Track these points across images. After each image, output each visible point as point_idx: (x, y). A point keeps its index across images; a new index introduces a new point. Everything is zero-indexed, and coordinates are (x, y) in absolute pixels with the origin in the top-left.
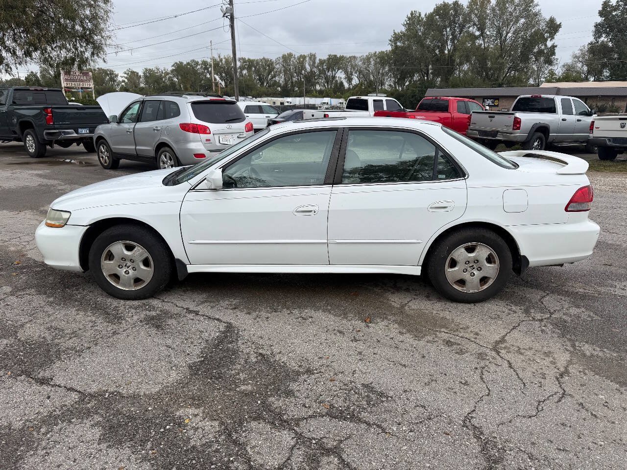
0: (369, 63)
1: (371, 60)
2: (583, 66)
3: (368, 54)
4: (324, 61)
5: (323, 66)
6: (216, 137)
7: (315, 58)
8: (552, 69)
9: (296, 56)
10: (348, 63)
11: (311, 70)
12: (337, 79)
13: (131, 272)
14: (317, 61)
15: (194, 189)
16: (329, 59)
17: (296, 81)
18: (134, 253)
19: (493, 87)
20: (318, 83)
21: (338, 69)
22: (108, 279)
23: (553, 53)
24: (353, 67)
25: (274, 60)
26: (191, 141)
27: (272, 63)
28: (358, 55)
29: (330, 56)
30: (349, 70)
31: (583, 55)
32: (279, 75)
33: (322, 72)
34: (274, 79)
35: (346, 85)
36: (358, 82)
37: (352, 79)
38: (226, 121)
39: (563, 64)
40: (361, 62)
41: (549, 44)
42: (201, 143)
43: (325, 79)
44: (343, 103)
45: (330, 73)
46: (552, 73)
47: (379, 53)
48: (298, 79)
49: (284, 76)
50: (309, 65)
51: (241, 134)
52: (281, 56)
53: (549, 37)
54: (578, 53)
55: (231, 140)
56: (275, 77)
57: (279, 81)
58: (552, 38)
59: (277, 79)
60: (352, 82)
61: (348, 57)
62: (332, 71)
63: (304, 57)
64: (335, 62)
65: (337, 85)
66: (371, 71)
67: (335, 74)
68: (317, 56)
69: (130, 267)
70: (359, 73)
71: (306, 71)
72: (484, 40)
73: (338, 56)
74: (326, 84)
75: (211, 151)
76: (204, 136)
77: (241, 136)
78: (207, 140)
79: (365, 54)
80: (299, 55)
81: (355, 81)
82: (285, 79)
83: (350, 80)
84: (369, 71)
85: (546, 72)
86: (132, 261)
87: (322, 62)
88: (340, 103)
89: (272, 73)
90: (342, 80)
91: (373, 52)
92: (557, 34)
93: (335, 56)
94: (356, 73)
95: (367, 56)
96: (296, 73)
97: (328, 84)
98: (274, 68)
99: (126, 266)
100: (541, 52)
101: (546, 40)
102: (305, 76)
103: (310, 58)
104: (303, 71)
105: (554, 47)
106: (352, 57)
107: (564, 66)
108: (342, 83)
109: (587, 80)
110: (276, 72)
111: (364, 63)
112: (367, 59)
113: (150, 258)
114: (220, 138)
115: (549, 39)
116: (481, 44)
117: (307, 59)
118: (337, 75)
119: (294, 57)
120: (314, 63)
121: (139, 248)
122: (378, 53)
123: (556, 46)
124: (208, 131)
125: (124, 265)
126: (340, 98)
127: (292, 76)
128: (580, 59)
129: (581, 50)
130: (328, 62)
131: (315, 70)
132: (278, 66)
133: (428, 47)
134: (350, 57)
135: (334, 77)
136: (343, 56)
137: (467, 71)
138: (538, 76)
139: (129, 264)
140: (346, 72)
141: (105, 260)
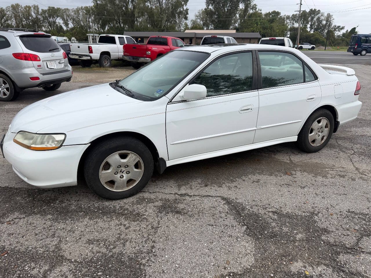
0: (79, 14)
1: (80, 12)
2: (200, 21)
3: (77, 8)
4: (46, 11)
5: (45, 14)
6: (45, 63)
7: (38, 9)
8: (186, 23)
9: (23, 6)
10: (64, 13)
11: (37, 17)
12: (57, 23)
13: (125, 175)
14: (40, 11)
15: (171, 102)
16: (49, 10)
17: (25, 24)
18: (128, 160)
19: (159, 32)
20: (43, 26)
21: (57, 17)
22: (105, 186)
23: (187, 14)
24: (68, 16)
25: (4, 8)
26: (25, 68)
27: (4, 10)
28: (70, 8)
29: (49, 7)
30: (65, 18)
31: (200, 15)
32: (11, 19)
33: (45, 18)
34: (7, 22)
35: (65, 28)
36: (73, 26)
37: (68, 24)
38: (49, 51)
39: (191, 20)
40: (73, 13)
41: (185, 8)
42: (34, 69)
43: (49, 23)
44: (66, 40)
45: (51, 19)
46: (186, 25)
47: (85, 7)
48: (27, 23)
49: (15, 20)
50: (35, 13)
51: (61, 60)
52: (10, 5)
53: (185, 4)
54: (197, 14)
55: (55, 65)
56: (7, 21)
57: (12, 24)
58: (186, 5)
59: (9, 22)
60: (69, 26)
61: (63, 9)
62: (53, 18)
63: (29, 7)
64: (54, 12)
65: (58, 28)
66: (80, 19)
67: (55, 20)
68: (39, 7)
69: (125, 172)
70: (73, 20)
71: (32, 17)
72: (150, 3)
73: (56, 8)
74: (49, 27)
75: (44, 74)
76: (36, 63)
77: (61, 62)
78: (39, 66)
79: (75, 8)
80: (25, 6)
81: (71, 25)
82: (16, 23)
83: (67, 25)
84: (79, 19)
85: (183, 24)
86: (126, 166)
87: (44, 12)
88: (64, 40)
89: (5, 18)
90: (61, 24)
91: (80, 7)
92: (188, 2)
93: (53, 8)
94: (70, 20)
95: (76, 9)
96: (25, 18)
97: (51, 26)
98: (6, 14)
99: (121, 171)
100: (181, 12)
101: (183, 5)
102: (32, 21)
103: (34, 8)
104: (30, 17)
105: (187, 10)
106: (66, 9)
107: (191, 21)
108: (61, 27)
109: (203, 29)
110: (8, 17)
111: (75, 14)
112: (77, 11)
113: (141, 161)
114: (48, 64)
115: (185, 5)
116: (149, 6)
117: (32, 9)
118: (57, 21)
119: (21, 7)
120: (38, 11)
121: (133, 155)
122: (83, 7)
123: (188, 9)
124: (38, 59)
125: (120, 171)
126: (64, 36)
127: (22, 21)
128: (199, 17)
129: (199, 12)
130: (49, 11)
131: (39, 17)
132: (8, 13)
133: (118, 5)
134: (64, 9)
135: (55, 22)
136: (59, 8)
137: (141, 21)
138: (180, 26)
139: (123, 169)
140: (63, 19)
141: (102, 170)
